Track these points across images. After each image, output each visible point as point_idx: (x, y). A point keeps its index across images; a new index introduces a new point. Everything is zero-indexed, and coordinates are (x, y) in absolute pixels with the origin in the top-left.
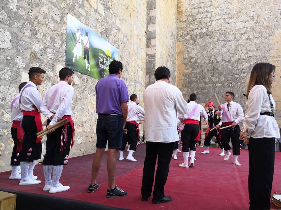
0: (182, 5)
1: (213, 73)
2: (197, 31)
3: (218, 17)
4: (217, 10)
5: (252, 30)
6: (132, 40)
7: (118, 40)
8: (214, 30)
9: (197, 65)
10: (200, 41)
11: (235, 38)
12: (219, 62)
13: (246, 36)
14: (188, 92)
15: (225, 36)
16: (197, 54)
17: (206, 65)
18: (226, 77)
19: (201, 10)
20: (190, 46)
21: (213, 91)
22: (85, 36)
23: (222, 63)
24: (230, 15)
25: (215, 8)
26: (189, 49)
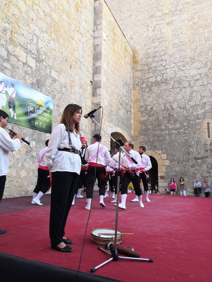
0: (138, 55)
1: (169, 120)
2: (153, 80)
3: (173, 65)
4: (171, 59)
5: (206, 76)
6: (73, 89)
7: (53, 90)
8: (168, 78)
9: (153, 112)
10: (155, 89)
11: (189, 84)
12: (174, 109)
13: (200, 82)
14: (145, 139)
15: (180, 83)
16: (153, 102)
17: (162, 112)
18: (181, 124)
19: (156, 59)
20: (145, 94)
21: (169, 138)
22: (10, 88)
23: (177, 109)
24: (183, 62)
25: (169, 57)
26: (145, 97)
